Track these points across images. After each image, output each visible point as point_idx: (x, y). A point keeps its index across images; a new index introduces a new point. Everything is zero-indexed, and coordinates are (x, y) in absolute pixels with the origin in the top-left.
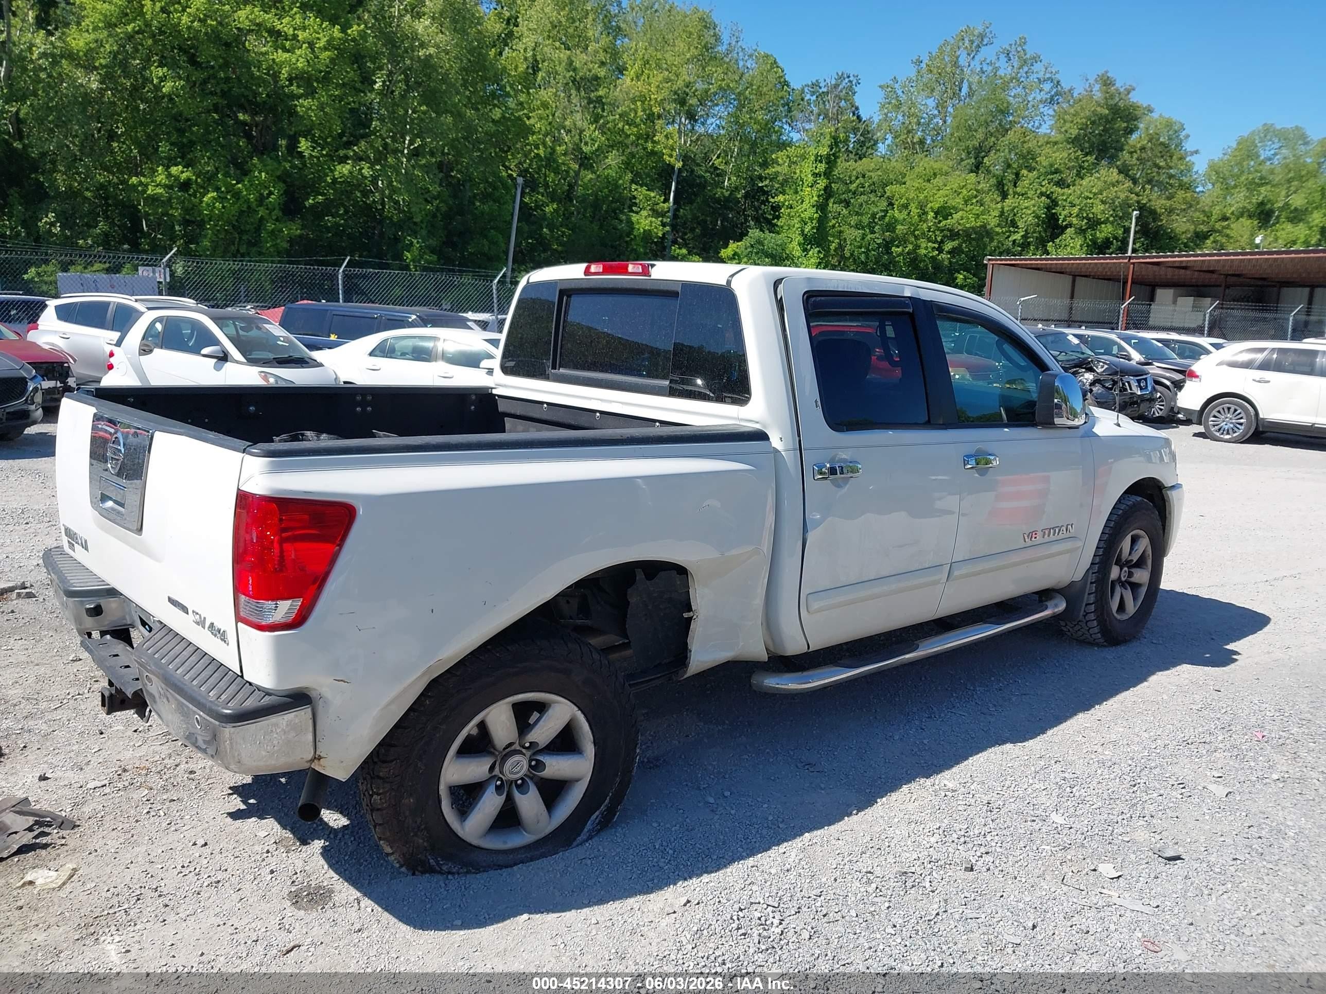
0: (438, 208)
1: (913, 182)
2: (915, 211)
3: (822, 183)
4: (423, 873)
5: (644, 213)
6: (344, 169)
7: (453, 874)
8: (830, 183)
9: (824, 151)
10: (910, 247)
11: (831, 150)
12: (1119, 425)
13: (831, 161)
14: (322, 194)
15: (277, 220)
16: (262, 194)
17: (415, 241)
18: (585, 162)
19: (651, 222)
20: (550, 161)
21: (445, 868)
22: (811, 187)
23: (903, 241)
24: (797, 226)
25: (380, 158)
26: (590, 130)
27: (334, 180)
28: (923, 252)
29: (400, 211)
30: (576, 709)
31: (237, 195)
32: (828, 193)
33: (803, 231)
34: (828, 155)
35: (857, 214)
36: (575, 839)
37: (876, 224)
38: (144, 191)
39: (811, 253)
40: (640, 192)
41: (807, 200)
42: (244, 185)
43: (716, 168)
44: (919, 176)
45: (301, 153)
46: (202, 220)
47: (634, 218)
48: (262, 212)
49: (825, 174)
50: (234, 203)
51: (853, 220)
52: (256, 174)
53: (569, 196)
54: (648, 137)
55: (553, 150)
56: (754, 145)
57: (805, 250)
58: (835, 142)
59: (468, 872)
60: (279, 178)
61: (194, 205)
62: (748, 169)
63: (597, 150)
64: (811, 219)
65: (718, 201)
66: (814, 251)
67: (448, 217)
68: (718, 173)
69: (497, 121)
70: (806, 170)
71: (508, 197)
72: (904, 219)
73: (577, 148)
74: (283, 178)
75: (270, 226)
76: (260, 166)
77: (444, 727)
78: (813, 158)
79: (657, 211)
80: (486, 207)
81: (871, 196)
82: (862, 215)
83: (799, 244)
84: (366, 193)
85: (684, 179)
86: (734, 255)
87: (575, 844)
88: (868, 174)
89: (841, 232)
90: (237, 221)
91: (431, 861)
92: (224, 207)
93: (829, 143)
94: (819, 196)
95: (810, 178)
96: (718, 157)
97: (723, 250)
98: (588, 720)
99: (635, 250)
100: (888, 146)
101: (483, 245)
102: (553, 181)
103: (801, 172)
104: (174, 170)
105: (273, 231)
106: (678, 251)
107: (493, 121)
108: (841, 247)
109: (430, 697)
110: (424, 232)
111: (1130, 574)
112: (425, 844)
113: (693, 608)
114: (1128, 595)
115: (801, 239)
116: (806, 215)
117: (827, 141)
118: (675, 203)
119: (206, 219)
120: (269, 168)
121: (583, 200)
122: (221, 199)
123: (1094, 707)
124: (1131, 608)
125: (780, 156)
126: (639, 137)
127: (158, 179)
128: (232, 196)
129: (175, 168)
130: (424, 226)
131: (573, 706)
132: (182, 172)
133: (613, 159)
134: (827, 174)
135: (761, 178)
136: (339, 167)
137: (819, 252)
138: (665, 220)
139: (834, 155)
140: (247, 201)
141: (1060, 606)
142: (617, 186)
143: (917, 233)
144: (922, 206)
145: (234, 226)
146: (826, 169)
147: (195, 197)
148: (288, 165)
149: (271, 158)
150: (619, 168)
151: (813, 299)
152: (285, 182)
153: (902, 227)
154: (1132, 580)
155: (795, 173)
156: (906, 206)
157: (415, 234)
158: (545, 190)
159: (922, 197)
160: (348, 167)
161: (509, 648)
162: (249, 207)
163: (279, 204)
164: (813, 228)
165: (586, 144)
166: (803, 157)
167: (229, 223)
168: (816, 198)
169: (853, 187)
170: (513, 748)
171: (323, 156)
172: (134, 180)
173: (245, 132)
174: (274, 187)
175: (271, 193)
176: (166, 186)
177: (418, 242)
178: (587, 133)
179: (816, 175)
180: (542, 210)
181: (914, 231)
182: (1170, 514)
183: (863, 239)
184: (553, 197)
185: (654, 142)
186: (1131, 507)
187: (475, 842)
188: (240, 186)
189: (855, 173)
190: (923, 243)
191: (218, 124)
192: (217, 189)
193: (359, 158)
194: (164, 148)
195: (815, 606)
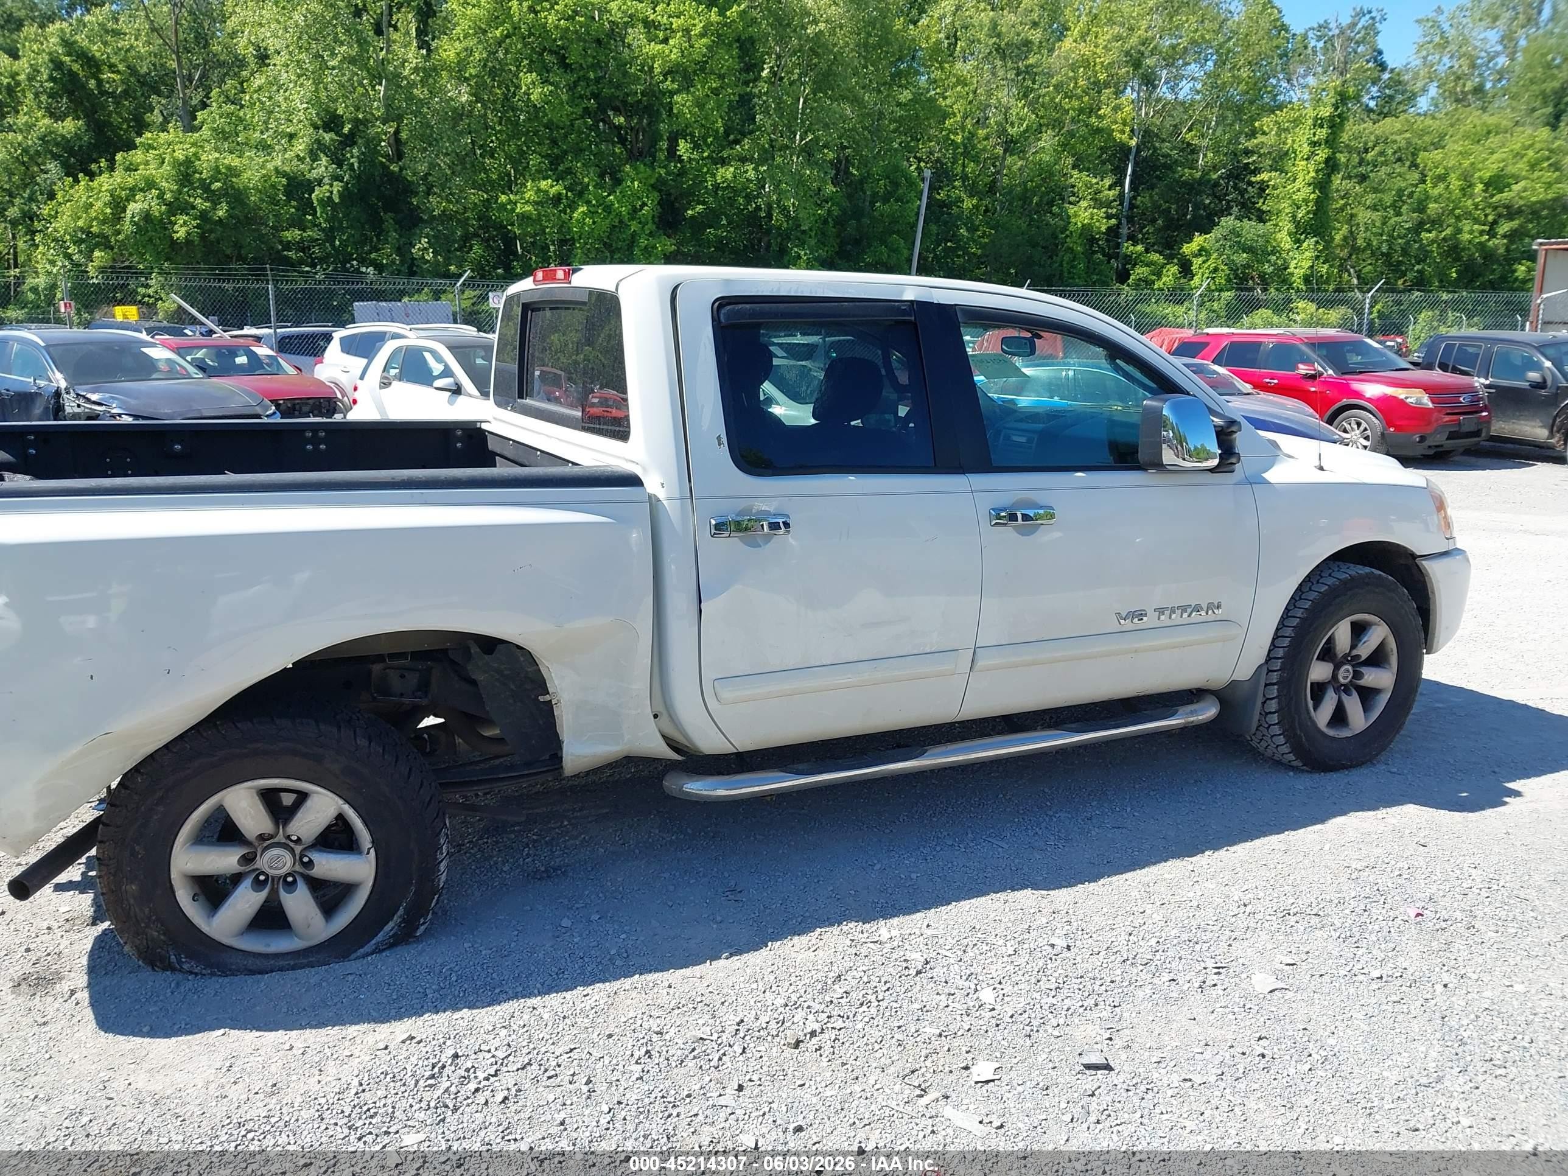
0: (829, 211)
1: (1454, 146)
2: (1455, 183)
3: (1322, 154)
4: (164, 969)
5: (1084, 204)
6: (726, 173)
7: (196, 974)
8: (1334, 153)
9: (1326, 112)
10: (1449, 231)
11: (1337, 109)
12: (1321, 469)
13: (1335, 124)
14: (704, 203)
15: (651, 234)
16: (634, 207)
17: (803, 253)
18: (1011, 145)
19: (1092, 214)
20: (968, 150)
21: (185, 966)
22: (1307, 159)
23: (1436, 223)
24: (1287, 211)
25: (766, 156)
26: (1019, 108)
27: (717, 187)
28: (1466, 237)
29: (788, 217)
30: (341, 802)
31: (608, 208)
32: (1331, 166)
33: (1294, 217)
34: (1332, 117)
35: (1376, 190)
36: (355, 951)
37: (1404, 202)
38: (513, 210)
39: (1305, 245)
40: (1078, 178)
41: (1300, 176)
42: (616, 197)
43: (1189, 144)
44: (1466, 137)
45: (680, 156)
46: (573, 239)
47: (1072, 210)
48: (634, 226)
49: (1327, 142)
50: (605, 218)
51: (1370, 199)
52: (629, 183)
53: (992, 188)
54: (1092, 111)
55: (972, 135)
56: (1239, 110)
57: (1298, 241)
58: (1343, 98)
59: (213, 974)
60: (652, 186)
61: (564, 222)
62: (1230, 142)
63: (1025, 131)
64: (1306, 201)
65: (1185, 184)
66: (1309, 243)
67: (840, 222)
68: (1191, 150)
69: (905, 105)
70: (1300, 140)
71: (913, 194)
72: (1440, 195)
73: (1002, 132)
74: (658, 186)
75: (643, 242)
76: (632, 174)
77: (161, 809)
78: (1310, 122)
79: (1100, 200)
80: (886, 207)
81: (1396, 166)
82: (1382, 191)
83: (1289, 234)
84: (749, 198)
85: (1145, 159)
86: (1200, 250)
87: (353, 956)
88: (1394, 137)
89: (1352, 215)
90: (608, 237)
91: (173, 957)
92: (594, 223)
93: (1333, 100)
94: (1317, 171)
95: (1306, 149)
96: (1190, 130)
97: (1186, 246)
98: (360, 816)
99: (1071, 249)
100: (1433, 99)
101: (881, 253)
102: (973, 171)
103: (1294, 141)
104: (544, 184)
105: (646, 247)
106: (1131, 248)
107: (899, 104)
108: (1352, 235)
109: (142, 774)
110: (813, 242)
111: (1357, 675)
112: (162, 937)
113: (551, 690)
114: (1353, 705)
115: (1291, 227)
116: (1299, 197)
117: (1329, 98)
118: (1131, 189)
119: (576, 237)
120: (640, 176)
121: (1010, 190)
122: (592, 213)
123: (1203, 852)
124: (1358, 719)
125: (1266, 122)
126: (1081, 111)
127: (527, 196)
128: (604, 210)
129: (545, 183)
130: (813, 234)
131: (337, 798)
132: (552, 186)
133: (1048, 140)
134: (1331, 142)
135: (1247, 152)
136: (721, 171)
137: (1317, 242)
138: (1110, 211)
139: (1339, 116)
140: (619, 214)
141: (1207, 712)
142: (1052, 174)
143: (1457, 211)
144: (1467, 180)
145: (605, 244)
146: (1329, 135)
147: (565, 214)
148: (663, 172)
149: (645, 165)
150: (1055, 150)
151: (728, 308)
152: (660, 191)
153: (1436, 206)
154: (1362, 682)
155: (1284, 143)
156: (1442, 178)
157: (802, 244)
158: (963, 182)
159: (1466, 163)
160: (732, 169)
161: (239, 725)
162: (621, 222)
163: (653, 216)
164: (1308, 213)
165: (1012, 124)
166: (1297, 122)
167: (600, 240)
168: (1313, 174)
169: (1370, 156)
170: (276, 840)
171: (703, 159)
172: (503, 198)
173: (619, 136)
174: (647, 197)
175: (644, 204)
176: (536, 203)
177: (805, 254)
178: (1014, 111)
179: (1314, 144)
180: (959, 207)
181: (1454, 209)
182: (1433, 593)
183: (1384, 224)
184: (972, 193)
185: (1099, 117)
186: (1344, 582)
187: (226, 941)
188: (611, 197)
189: (1372, 138)
190: (1466, 225)
191: (591, 130)
192: (588, 203)
193: (743, 160)
194: (534, 160)
195: (726, 694)
